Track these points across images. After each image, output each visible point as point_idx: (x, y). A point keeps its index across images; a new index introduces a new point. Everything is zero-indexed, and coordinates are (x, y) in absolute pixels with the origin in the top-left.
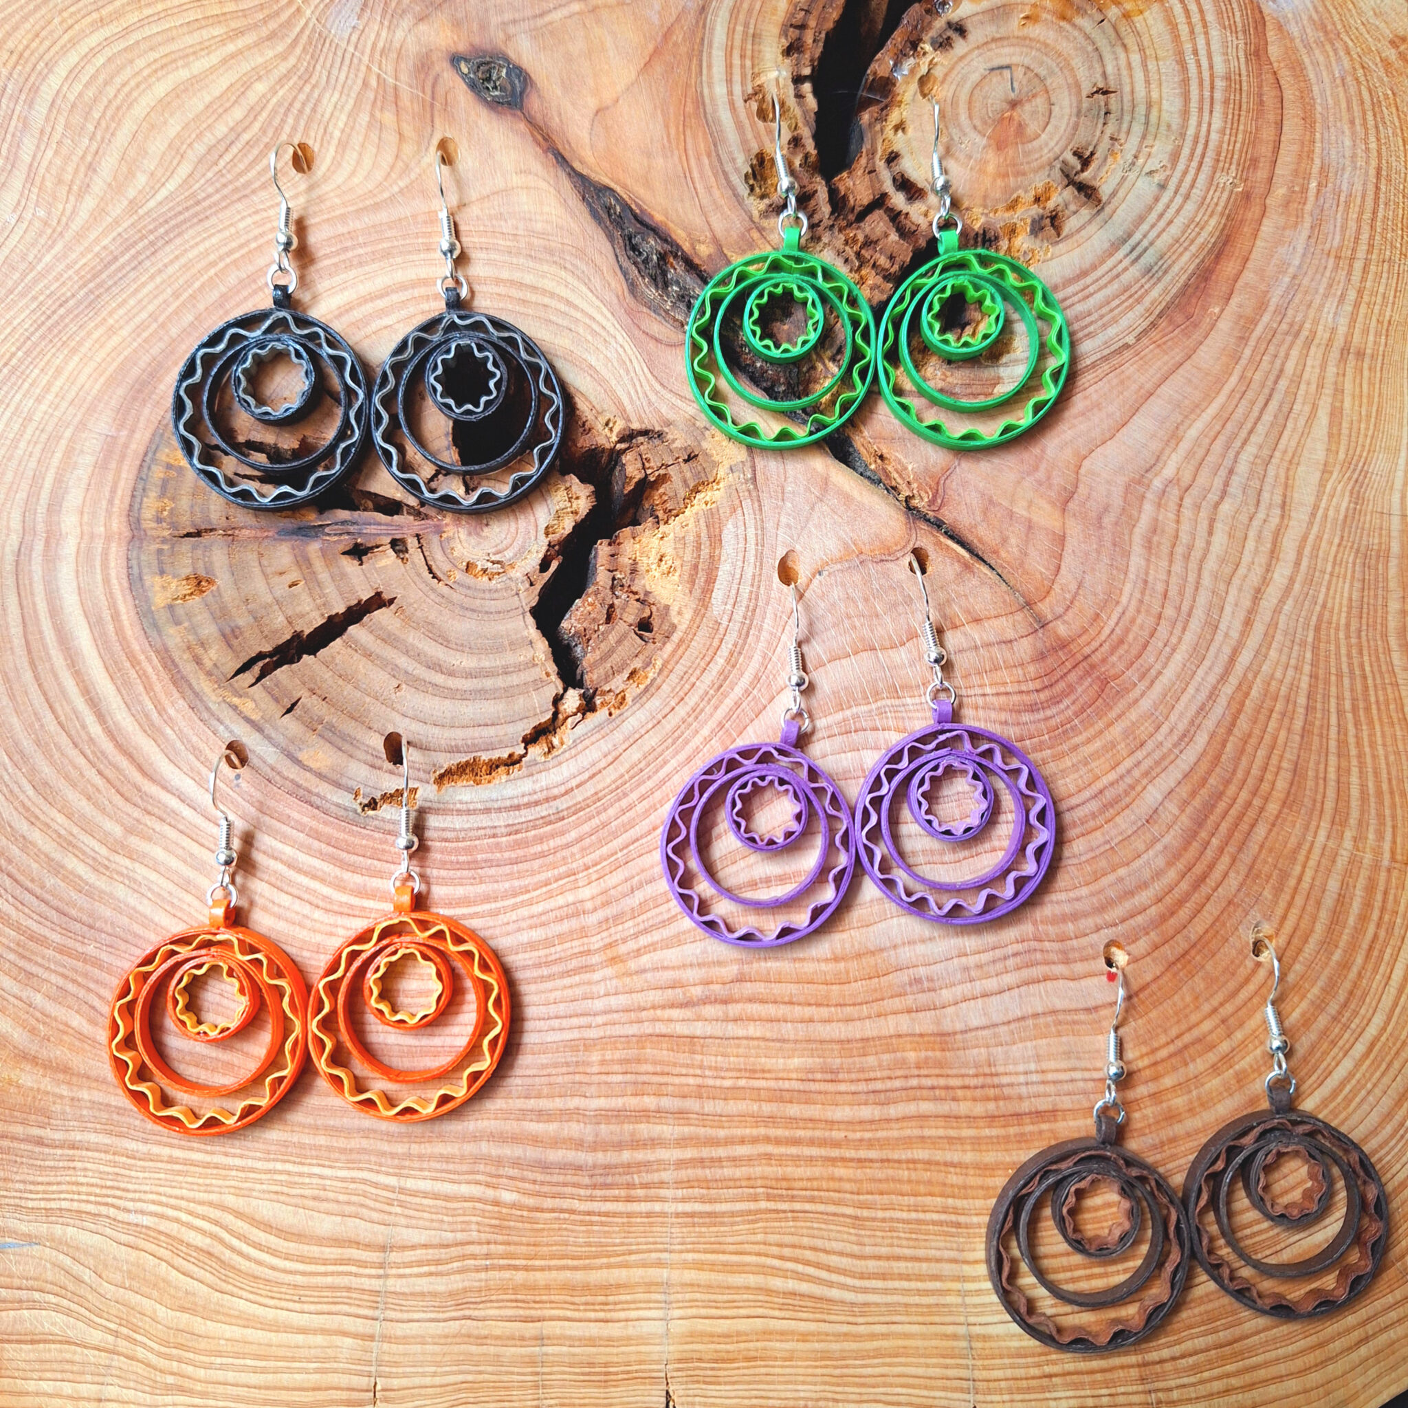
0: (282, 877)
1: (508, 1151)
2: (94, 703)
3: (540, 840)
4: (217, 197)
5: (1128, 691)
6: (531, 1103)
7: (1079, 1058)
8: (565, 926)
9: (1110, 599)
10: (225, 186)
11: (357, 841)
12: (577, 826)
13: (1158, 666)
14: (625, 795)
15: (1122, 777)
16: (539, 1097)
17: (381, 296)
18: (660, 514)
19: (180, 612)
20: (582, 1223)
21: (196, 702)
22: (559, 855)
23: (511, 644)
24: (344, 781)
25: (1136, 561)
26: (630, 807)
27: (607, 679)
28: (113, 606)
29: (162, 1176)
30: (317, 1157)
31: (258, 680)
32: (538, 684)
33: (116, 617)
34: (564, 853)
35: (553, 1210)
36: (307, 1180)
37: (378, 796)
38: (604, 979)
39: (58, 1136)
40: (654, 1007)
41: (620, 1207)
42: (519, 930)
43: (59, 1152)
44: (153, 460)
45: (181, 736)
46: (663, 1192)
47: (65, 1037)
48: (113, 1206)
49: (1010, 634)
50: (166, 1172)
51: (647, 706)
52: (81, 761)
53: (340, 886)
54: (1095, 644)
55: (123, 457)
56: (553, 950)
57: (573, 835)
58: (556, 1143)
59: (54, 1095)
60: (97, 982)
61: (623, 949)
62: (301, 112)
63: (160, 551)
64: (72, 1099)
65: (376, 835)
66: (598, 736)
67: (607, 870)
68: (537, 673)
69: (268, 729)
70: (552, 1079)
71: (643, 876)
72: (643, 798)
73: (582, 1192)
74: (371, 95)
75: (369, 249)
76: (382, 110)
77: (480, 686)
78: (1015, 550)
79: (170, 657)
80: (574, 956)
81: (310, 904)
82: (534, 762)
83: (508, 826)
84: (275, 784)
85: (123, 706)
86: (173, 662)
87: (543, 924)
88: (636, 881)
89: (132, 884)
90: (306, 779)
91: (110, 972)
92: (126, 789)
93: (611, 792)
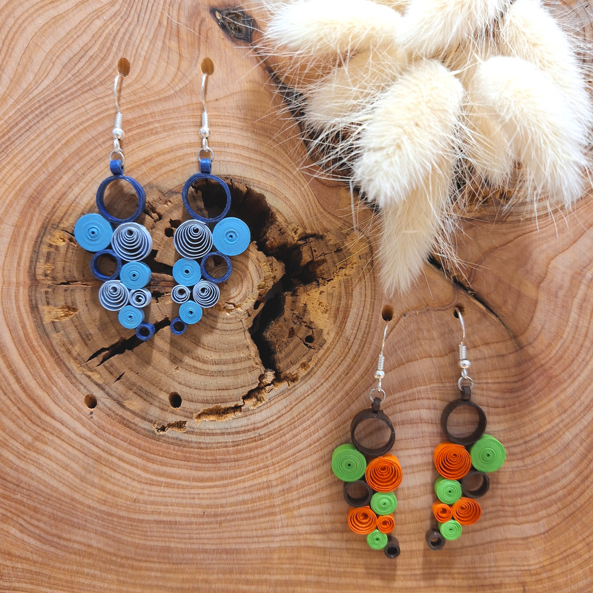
0: (116, 465)
2: (13, 372)
3: (250, 449)
4: (74, 89)
5: (561, 383)
6: (243, 576)
7: (516, 561)
8: (262, 493)
9: (558, 335)
10: (79, 82)
11: (155, 447)
12: (270, 442)
13: (579, 371)
14: (295, 428)
15: (553, 427)
16: (247, 573)
17: (169, 152)
18: (321, 280)
19: (59, 325)
21: (69, 373)
22: (260, 457)
23: (237, 347)
24: (148, 416)
25: (574, 315)
26: (297, 435)
27: (288, 367)
28: (22, 322)
31: (102, 362)
32: (251, 369)
33: (24, 327)
34: (264, 456)
37: (166, 425)
38: (281, 519)
39: (6, 584)
40: (306, 533)
42: (238, 494)
44: (41, 242)
45: (61, 391)
49: (504, 352)
51: (310, 382)
52: (9, 402)
53: (145, 469)
54: (548, 359)
55: (25, 239)
56: (255, 504)
57: (268, 447)
60: (22, 512)
61: (291, 505)
62: (122, 39)
63: (47, 293)
64: (13, 567)
65: (165, 445)
66: (282, 397)
67: (284, 466)
68: (252, 363)
69: (107, 389)
70: (254, 566)
71: (303, 469)
72: (305, 430)
74: (163, 30)
75: (162, 124)
76: (170, 39)
77: (220, 370)
78: (510, 307)
79: (54, 349)
80: (266, 507)
81: (131, 478)
82: (249, 410)
83: (234, 442)
84: (112, 417)
85: (30, 374)
86: (56, 352)
87: (251, 492)
88: (299, 472)
89: (38, 466)
90: (128, 415)
91: (29, 508)
92: (33, 417)
93: (288, 426)
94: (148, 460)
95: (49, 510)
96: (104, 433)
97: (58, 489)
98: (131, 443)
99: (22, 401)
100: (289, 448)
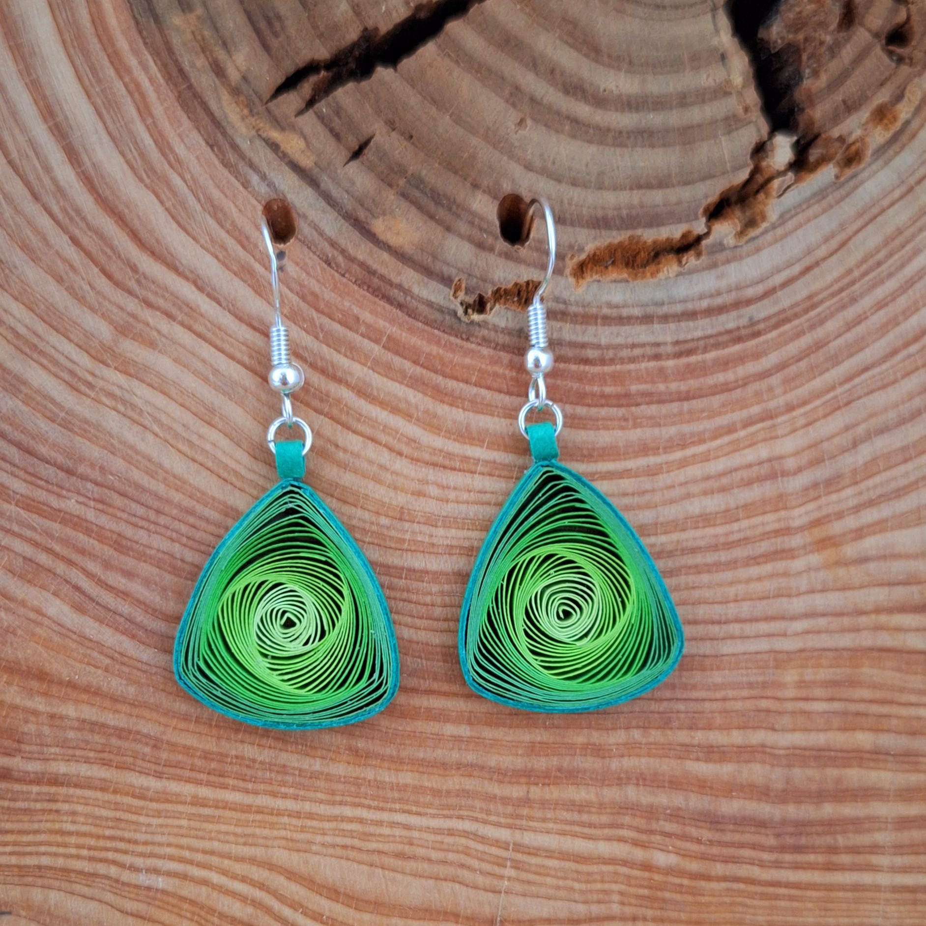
0: (348, 409)
1: (663, 799)
2: (60, 132)
3: (724, 364)
6: (699, 736)
8: (755, 493)
11: (457, 358)
12: (780, 344)
14: (853, 300)
16: (709, 727)
20: (764, 896)
21: (216, 135)
22: (749, 389)
24: (438, 266)
26: (859, 320)
27: (836, 118)
29: (184, 823)
30: (401, 800)
31: (311, 103)
32: (731, 124)
34: (763, 385)
35: (725, 879)
36: (386, 831)
37: (488, 292)
38: (808, 570)
39: (33, 767)
40: (878, 611)
41: (815, 877)
42: (688, 496)
43: (35, 789)
45: (195, 188)
46: (876, 859)
47: (38, 630)
48: (114, 862)
50: (190, 817)
52: (44, 221)
53: (431, 424)
56: (735, 526)
57: (772, 359)
58: (730, 789)
59: (25, 710)
60: (82, 552)
61: (836, 528)
64: (52, 716)
65: (485, 351)
66: (816, 209)
67: (821, 412)
68: (732, 106)
69: (326, 182)
70: (729, 705)
71: (872, 423)
72: (880, 305)
73: (766, 856)
79: (176, 62)
80: (766, 536)
81: (391, 449)
82: (720, 247)
83: (677, 343)
84: (337, 268)
85: (106, 138)
86: (181, 71)
87: (723, 490)
88: (861, 430)
89: (130, 413)
90: (383, 263)
91: (101, 539)
92: (114, 267)
93: (833, 295)
94: (439, 394)
95: (159, 543)
96: (315, 314)
97: (185, 482)
98: (393, 346)
99: (84, 219)
100: (835, 360)
